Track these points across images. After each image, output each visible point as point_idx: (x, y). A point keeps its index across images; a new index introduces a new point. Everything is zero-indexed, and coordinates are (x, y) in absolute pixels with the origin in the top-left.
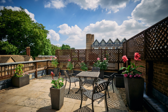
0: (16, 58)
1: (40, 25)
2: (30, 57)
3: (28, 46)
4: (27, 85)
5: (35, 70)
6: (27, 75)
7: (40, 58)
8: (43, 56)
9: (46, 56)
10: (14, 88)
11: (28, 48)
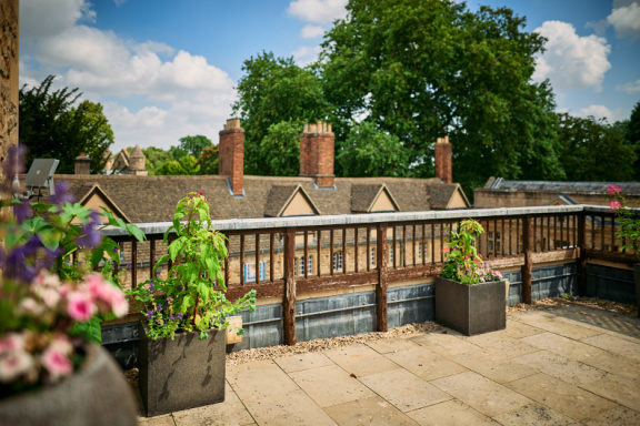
0: (398, 191)
1: (497, 13)
2: (454, 188)
3: (443, 135)
4: (497, 329)
5: (521, 261)
6: (497, 279)
7: (498, 194)
8: (513, 186)
9: (531, 185)
10: (445, 329)
11: (444, 146)
